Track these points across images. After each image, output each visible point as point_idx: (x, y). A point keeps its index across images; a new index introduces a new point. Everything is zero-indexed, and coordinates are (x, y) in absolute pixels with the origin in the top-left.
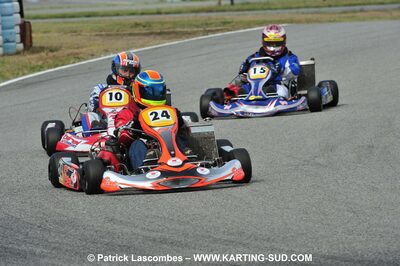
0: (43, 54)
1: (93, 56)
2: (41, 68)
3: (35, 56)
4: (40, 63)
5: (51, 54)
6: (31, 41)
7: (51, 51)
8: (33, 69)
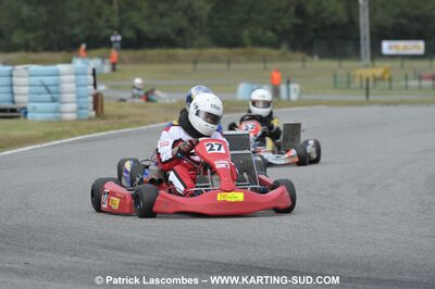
0: (111, 121)
1: (153, 123)
2: (107, 130)
3: (104, 122)
4: (107, 126)
5: (117, 121)
6: (102, 110)
7: (119, 118)
8: (100, 130)
